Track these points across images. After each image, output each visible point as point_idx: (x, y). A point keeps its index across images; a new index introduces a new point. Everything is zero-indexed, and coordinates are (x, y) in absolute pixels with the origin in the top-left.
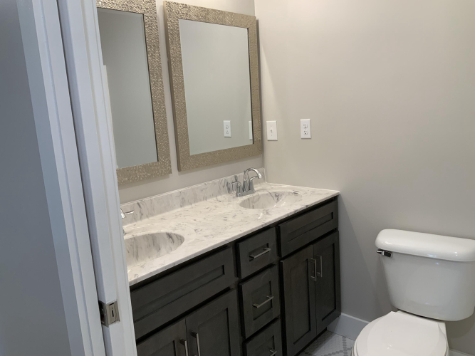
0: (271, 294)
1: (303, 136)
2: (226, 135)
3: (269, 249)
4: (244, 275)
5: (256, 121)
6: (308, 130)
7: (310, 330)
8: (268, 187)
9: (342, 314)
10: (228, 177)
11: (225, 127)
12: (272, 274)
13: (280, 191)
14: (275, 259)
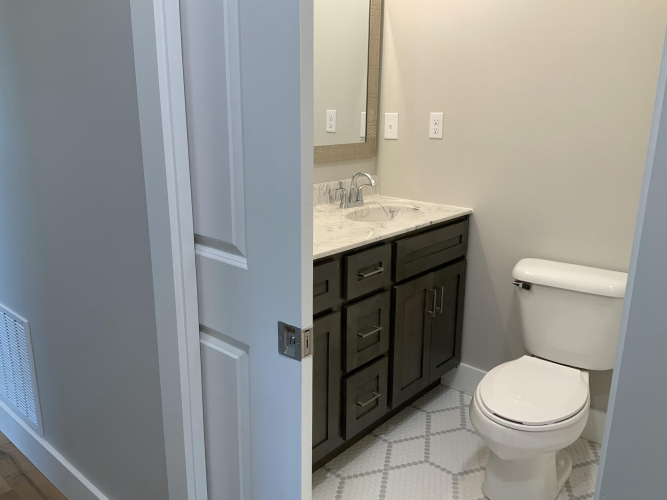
0: (379, 325)
1: (432, 135)
2: (328, 129)
3: (382, 269)
4: (351, 296)
5: (371, 112)
6: (440, 127)
7: (421, 376)
8: (380, 201)
9: (462, 364)
10: (331, 183)
11: (328, 119)
12: (383, 301)
13: (397, 205)
14: (387, 283)
